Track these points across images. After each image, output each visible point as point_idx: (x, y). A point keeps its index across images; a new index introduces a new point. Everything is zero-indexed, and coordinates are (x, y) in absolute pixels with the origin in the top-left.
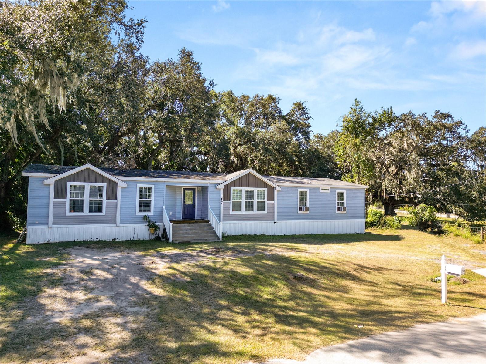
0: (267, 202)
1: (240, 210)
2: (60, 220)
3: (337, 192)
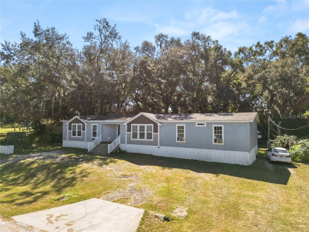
0: (153, 133)
1: (137, 138)
2: (70, 139)
3: (214, 126)
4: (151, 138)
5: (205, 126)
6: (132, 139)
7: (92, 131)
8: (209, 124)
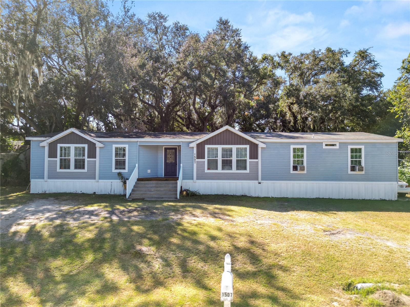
0: (248, 160)
1: (217, 169)
2: (53, 175)
3: (350, 147)
4: (245, 168)
5: (337, 147)
6: (206, 171)
7: (114, 158)
8: (343, 145)
